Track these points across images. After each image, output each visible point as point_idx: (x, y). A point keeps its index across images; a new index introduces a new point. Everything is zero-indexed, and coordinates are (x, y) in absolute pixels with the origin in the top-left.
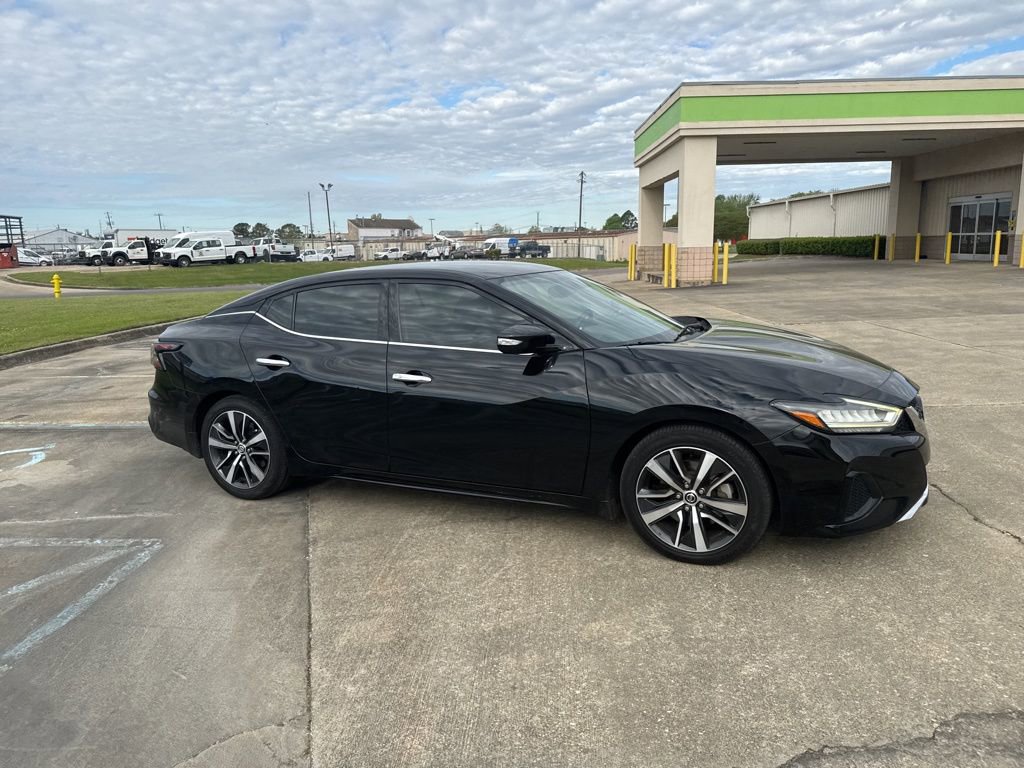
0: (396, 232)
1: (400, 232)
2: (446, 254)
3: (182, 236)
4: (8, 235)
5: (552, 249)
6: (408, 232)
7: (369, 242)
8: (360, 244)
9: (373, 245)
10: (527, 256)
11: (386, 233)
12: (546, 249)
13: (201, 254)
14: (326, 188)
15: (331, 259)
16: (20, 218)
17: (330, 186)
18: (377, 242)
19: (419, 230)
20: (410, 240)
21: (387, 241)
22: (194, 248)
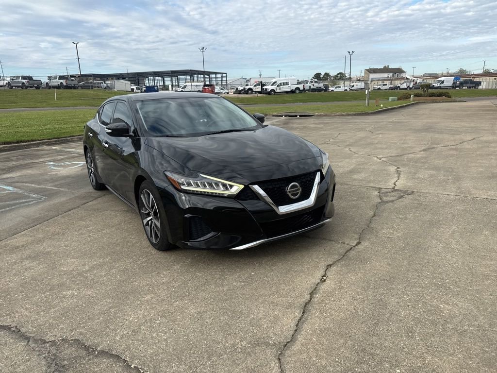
0: (391, 75)
1: (393, 75)
2: (411, 86)
3: (274, 81)
4: (221, 81)
5: (482, 83)
6: (398, 75)
7: (374, 81)
8: (369, 82)
9: (376, 82)
10: (464, 88)
11: (385, 75)
12: (479, 83)
13: (280, 89)
14: (351, 53)
15: (348, 90)
16: (226, 74)
17: (353, 52)
18: (378, 80)
19: (404, 74)
20: (397, 79)
21: (385, 80)
22: (277, 86)
